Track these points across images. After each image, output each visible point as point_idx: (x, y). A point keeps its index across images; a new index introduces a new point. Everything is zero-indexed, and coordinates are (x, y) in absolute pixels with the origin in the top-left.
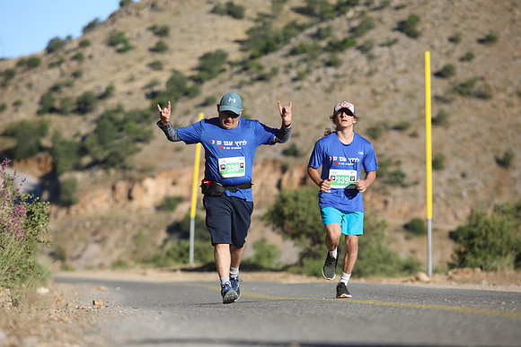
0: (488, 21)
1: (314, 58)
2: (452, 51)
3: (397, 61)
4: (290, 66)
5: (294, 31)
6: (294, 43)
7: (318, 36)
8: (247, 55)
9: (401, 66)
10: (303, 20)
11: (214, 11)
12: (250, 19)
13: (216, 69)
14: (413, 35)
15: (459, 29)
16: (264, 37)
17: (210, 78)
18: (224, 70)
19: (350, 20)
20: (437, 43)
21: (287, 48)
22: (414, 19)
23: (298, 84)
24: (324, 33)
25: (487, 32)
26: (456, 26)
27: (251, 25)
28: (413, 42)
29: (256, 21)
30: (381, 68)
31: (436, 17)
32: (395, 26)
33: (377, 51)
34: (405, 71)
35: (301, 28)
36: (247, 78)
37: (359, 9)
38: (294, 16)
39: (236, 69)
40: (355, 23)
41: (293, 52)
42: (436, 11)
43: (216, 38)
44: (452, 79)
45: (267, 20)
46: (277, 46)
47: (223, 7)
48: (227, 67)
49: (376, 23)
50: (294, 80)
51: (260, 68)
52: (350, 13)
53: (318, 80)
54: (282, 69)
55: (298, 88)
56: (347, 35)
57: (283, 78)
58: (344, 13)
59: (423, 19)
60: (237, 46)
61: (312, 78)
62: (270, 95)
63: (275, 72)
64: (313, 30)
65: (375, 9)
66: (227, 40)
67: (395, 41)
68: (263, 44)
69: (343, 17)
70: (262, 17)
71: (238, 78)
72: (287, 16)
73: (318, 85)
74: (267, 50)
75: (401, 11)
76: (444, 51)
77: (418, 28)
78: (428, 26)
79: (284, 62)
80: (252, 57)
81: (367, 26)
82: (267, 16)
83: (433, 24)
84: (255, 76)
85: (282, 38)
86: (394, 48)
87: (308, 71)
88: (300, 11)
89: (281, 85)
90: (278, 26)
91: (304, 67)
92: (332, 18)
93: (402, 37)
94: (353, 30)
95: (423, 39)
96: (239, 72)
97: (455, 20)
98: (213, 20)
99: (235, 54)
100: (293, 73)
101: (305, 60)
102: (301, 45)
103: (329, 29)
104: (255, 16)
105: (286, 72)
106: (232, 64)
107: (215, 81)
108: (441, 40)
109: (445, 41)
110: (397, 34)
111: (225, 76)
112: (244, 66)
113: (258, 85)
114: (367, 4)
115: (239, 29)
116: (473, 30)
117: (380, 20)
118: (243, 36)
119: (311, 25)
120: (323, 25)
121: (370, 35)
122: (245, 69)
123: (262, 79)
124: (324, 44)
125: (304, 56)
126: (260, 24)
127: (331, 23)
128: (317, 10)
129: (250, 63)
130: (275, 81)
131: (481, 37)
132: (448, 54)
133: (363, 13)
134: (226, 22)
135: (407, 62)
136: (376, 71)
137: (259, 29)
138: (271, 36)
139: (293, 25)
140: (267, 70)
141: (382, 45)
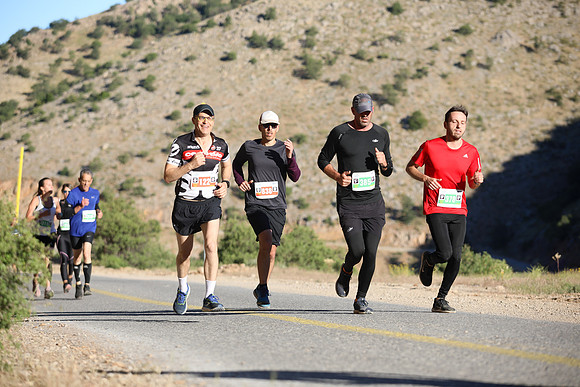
0: (204, 80)
1: (80, 106)
2: (179, 101)
3: (139, 108)
4: (63, 112)
5: (66, 86)
6: (66, 94)
7: (82, 90)
8: (32, 103)
9: (143, 112)
10: (72, 79)
11: (8, 72)
12: (34, 78)
13: (11, 113)
14: (150, 89)
15: (183, 85)
16: (44, 90)
17: (6, 120)
18: (16, 115)
19: (105, 79)
20: (167, 95)
21: (61, 99)
22: (151, 78)
23: (69, 124)
24: (87, 88)
25: (203, 88)
26: (181, 83)
27: (35, 82)
28: (151, 95)
29: (38, 79)
30: (128, 113)
31: (167, 76)
32: (138, 83)
33: (124, 101)
34: (145, 115)
35: (71, 85)
36: (33, 120)
37: (112, 71)
38: (65, 76)
39: (24, 114)
40: (109, 81)
41: (65, 102)
42: (167, 72)
43: (10, 91)
44: (178, 121)
45: (46, 79)
46: (53, 97)
47: (15, 69)
48: (18, 112)
49: (125, 81)
50: (66, 121)
51: (42, 113)
52: (106, 74)
53: (83, 121)
54: (57, 114)
55: (69, 127)
56: (104, 90)
57: (58, 120)
58: (101, 74)
59: (158, 78)
60: (25, 97)
61: (79, 120)
62: (49, 132)
63: (52, 115)
64: (80, 86)
65: (123, 71)
66: (18, 93)
67: (138, 94)
68: (43, 95)
69: (101, 77)
70: (42, 76)
71: (26, 120)
72: (60, 76)
73: (83, 125)
74: (46, 100)
75: (142, 72)
76: (173, 101)
77: (154, 85)
78: (161, 83)
79: (59, 108)
80: (36, 105)
81: (118, 83)
82: (46, 76)
83: (164, 82)
84: (38, 118)
85: (57, 91)
86: (137, 98)
87: (76, 115)
88: (69, 72)
89: (56, 125)
90: (54, 83)
91: (73, 112)
92: (93, 77)
93: (142, 91)
94: (107, 86)
95: (157, 92)
96: (27, 116)
97: (180, 79)
98: (8, 79)
99: (24, 103)
100: (65, 117)
101: (74, 107)
102: (71, 97)
103: (90, 85)
104: (37, 76)
105: (60, 116)
106: (22, 110)
107: (9, 122)
108: (170, 92)
109: (174, 94)
110: (139, 89)
111: (17, 118)
112: (30, 112)
113: (40, 125)
114: (117, 67)
115: (26, 85)
116: (194, 86)
117: (127, 79)
118: (29, 90)
119: (78, 82)
120: (87, 83)
121: (119, 90)
122: (31, 114)
123: (42, 120)
124: (87, 96)
125: (73, 104)
126: (42, 81)
127: (91, 81)
128: (82, 72)
129: (35, 109)
130: (52, 122)
131: (199, 91)
132: (175, 103)
133: (114, 74)
134: (18, 79)
135: (146, 109)
136: (124, 115)
137: (40, 85)
138: (49, 90)
139: (65, 82)
140: (46, 115)
141: (129, 97)
